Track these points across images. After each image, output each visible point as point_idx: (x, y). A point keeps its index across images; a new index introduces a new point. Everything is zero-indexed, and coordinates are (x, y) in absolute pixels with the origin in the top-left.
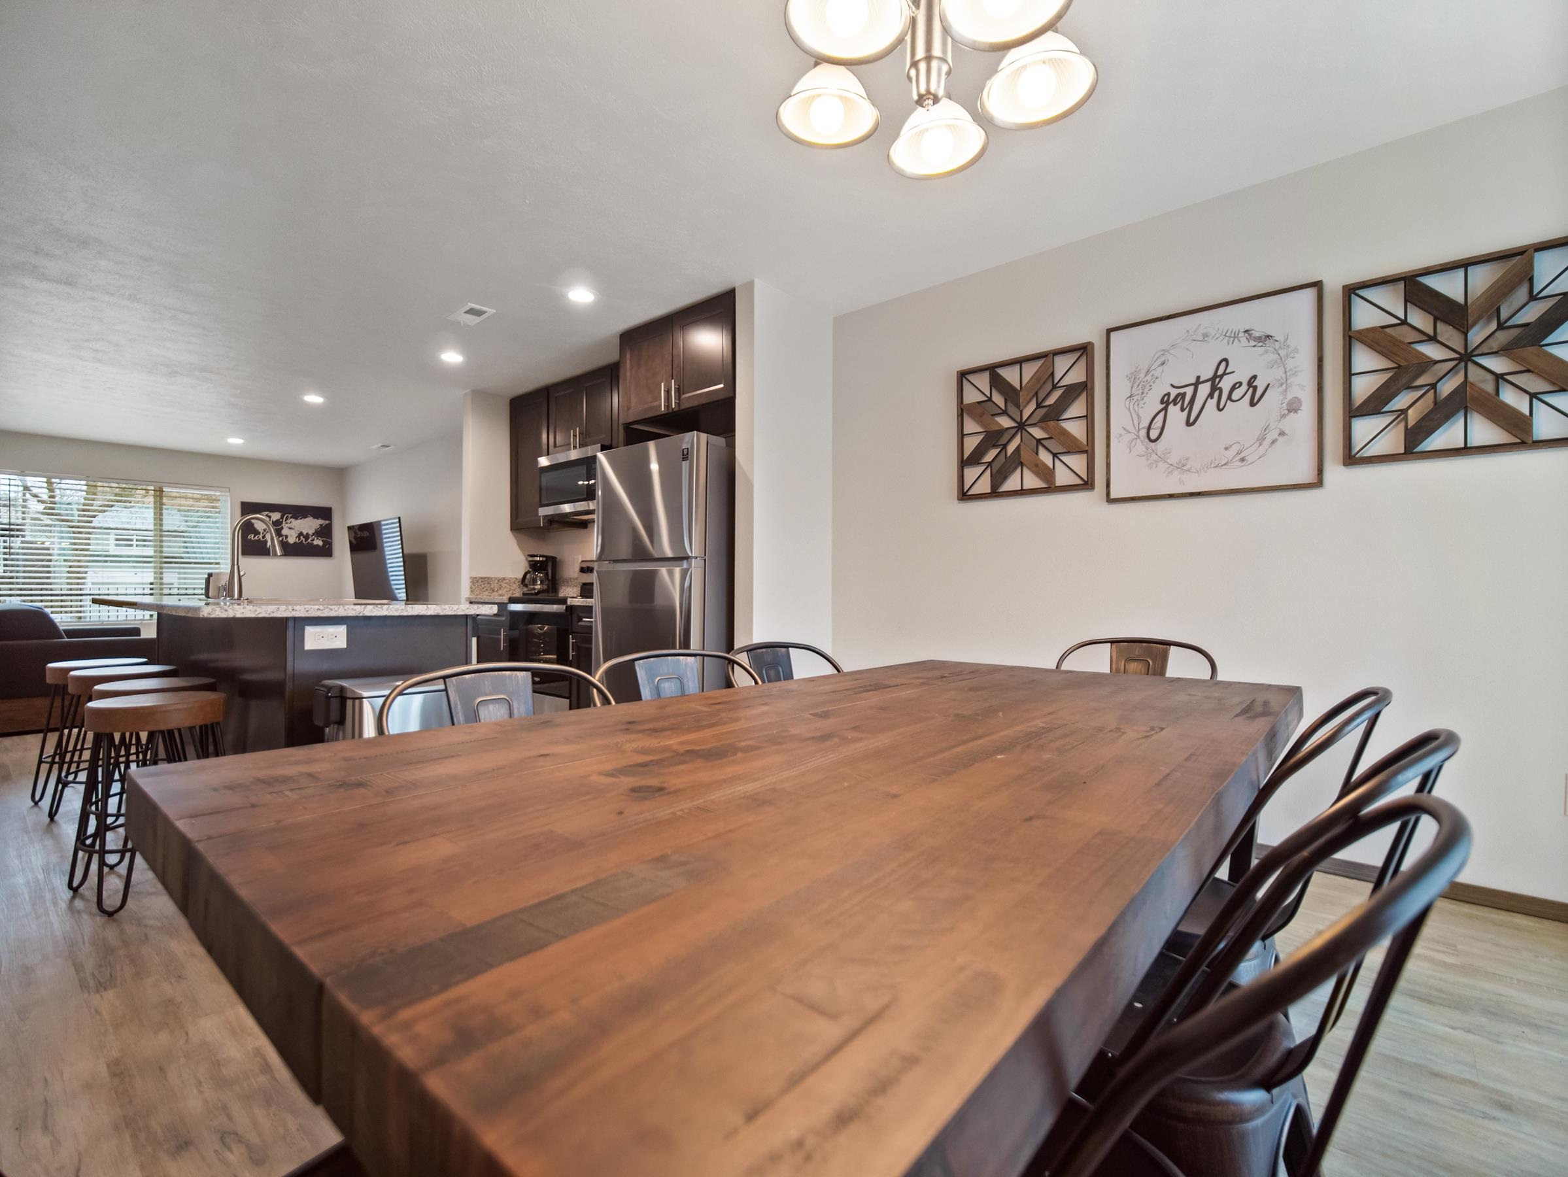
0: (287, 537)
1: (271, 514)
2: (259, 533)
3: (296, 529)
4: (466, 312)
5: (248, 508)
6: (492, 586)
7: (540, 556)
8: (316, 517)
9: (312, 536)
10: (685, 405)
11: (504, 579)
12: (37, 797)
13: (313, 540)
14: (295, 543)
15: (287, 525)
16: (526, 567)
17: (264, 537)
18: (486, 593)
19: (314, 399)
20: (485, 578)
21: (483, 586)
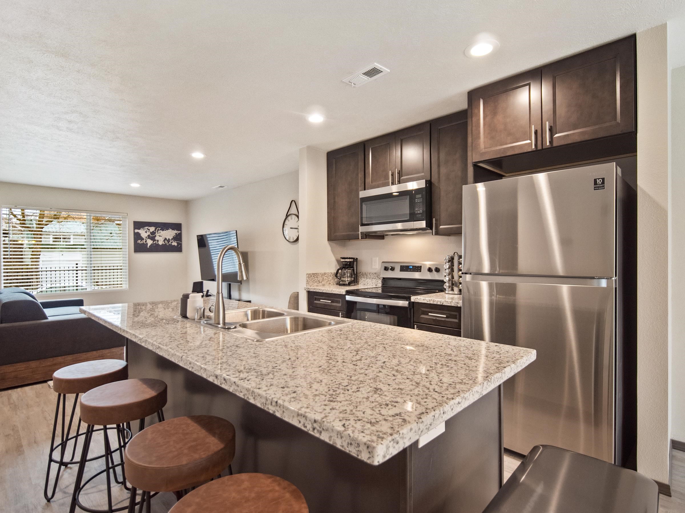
0: (158, 241)
1: (149, 228)
2: (143, 239)
3: (163, 237)
4: (364, 74)
5: (138, 225)
6: (319, 279)
7: (349, 258)
8: (173, 229)
9: (171, 240)
10: (555, 144)
11: (325, 274)
12: (50, 494)
13: (172, 242)
14: (163, 244)
15: (158, 234)
16: (336, 266)
17: (146, 241)
18: (316, 284)
19: (198, 155)
20: (315, 274)
21: (314, 279)
